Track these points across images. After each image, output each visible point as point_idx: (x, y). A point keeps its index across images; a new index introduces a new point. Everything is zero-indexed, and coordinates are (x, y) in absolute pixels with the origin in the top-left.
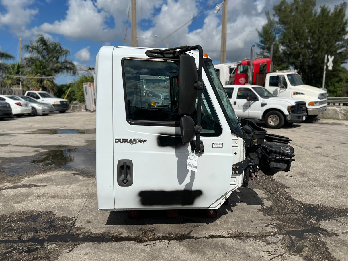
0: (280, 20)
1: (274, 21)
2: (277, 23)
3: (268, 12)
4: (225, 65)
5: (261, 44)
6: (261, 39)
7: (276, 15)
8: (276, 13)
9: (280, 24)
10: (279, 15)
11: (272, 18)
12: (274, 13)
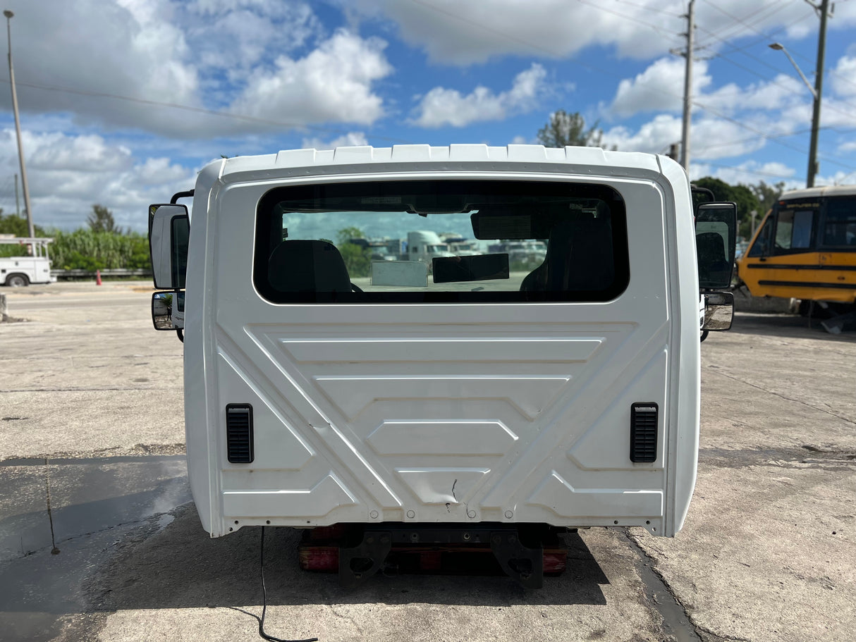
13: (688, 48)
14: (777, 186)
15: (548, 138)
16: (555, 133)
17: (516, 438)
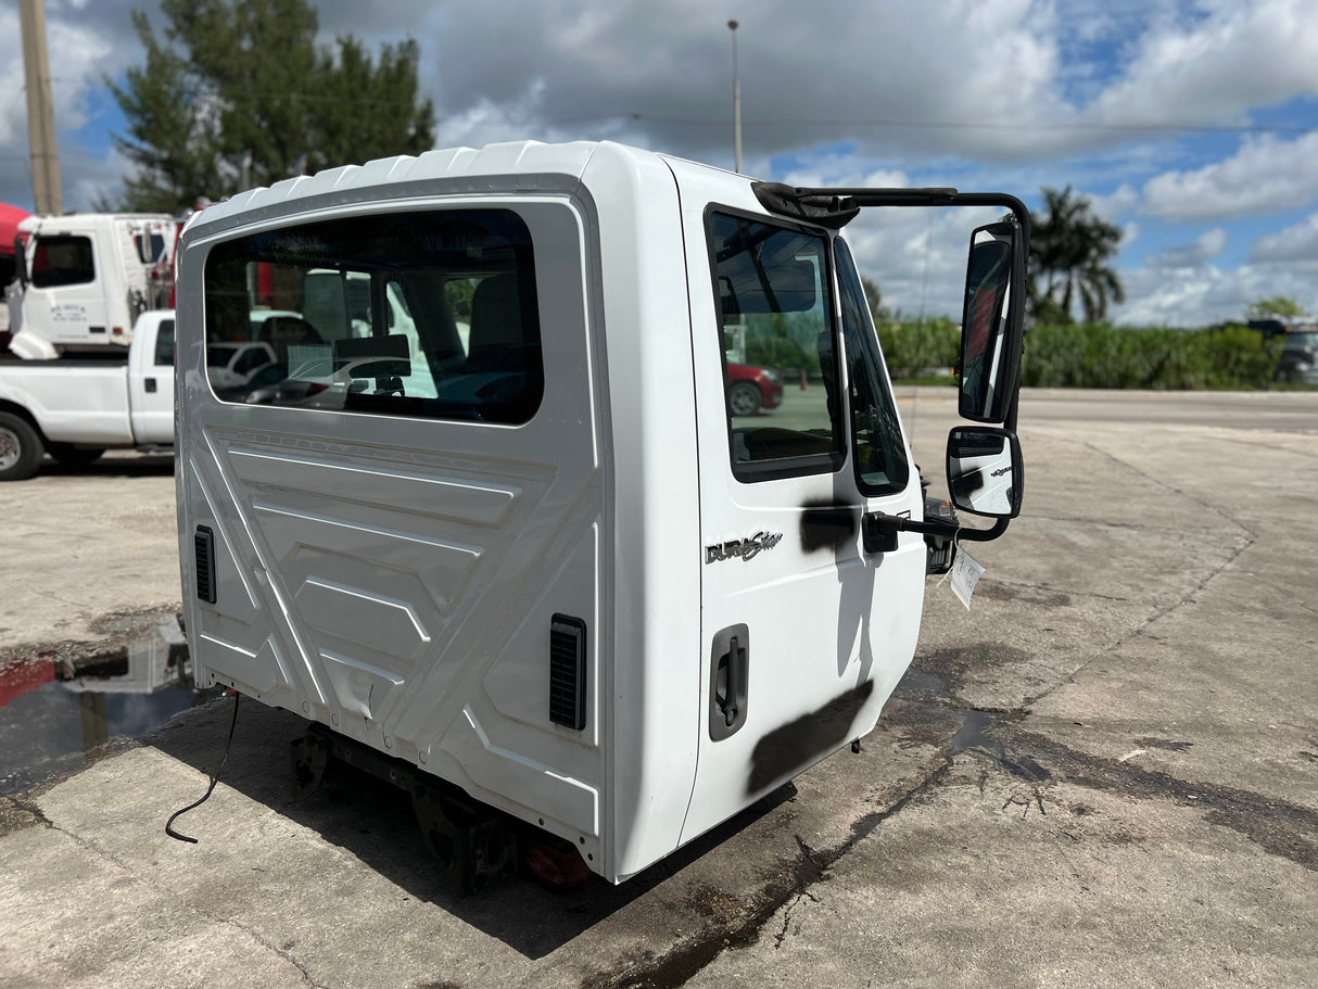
0: (195, 58)
1: (174, 58)
2: (185, 65)
3: (144, 16)
4: (116, 219)
5: (136, 142)
6: (137, 121)
7: (179, 37)
8: (179, 28)
9: (196, 72)
10: (190, 40)
11: (163, 43)
12: (170, 25)
17: (426, 639)
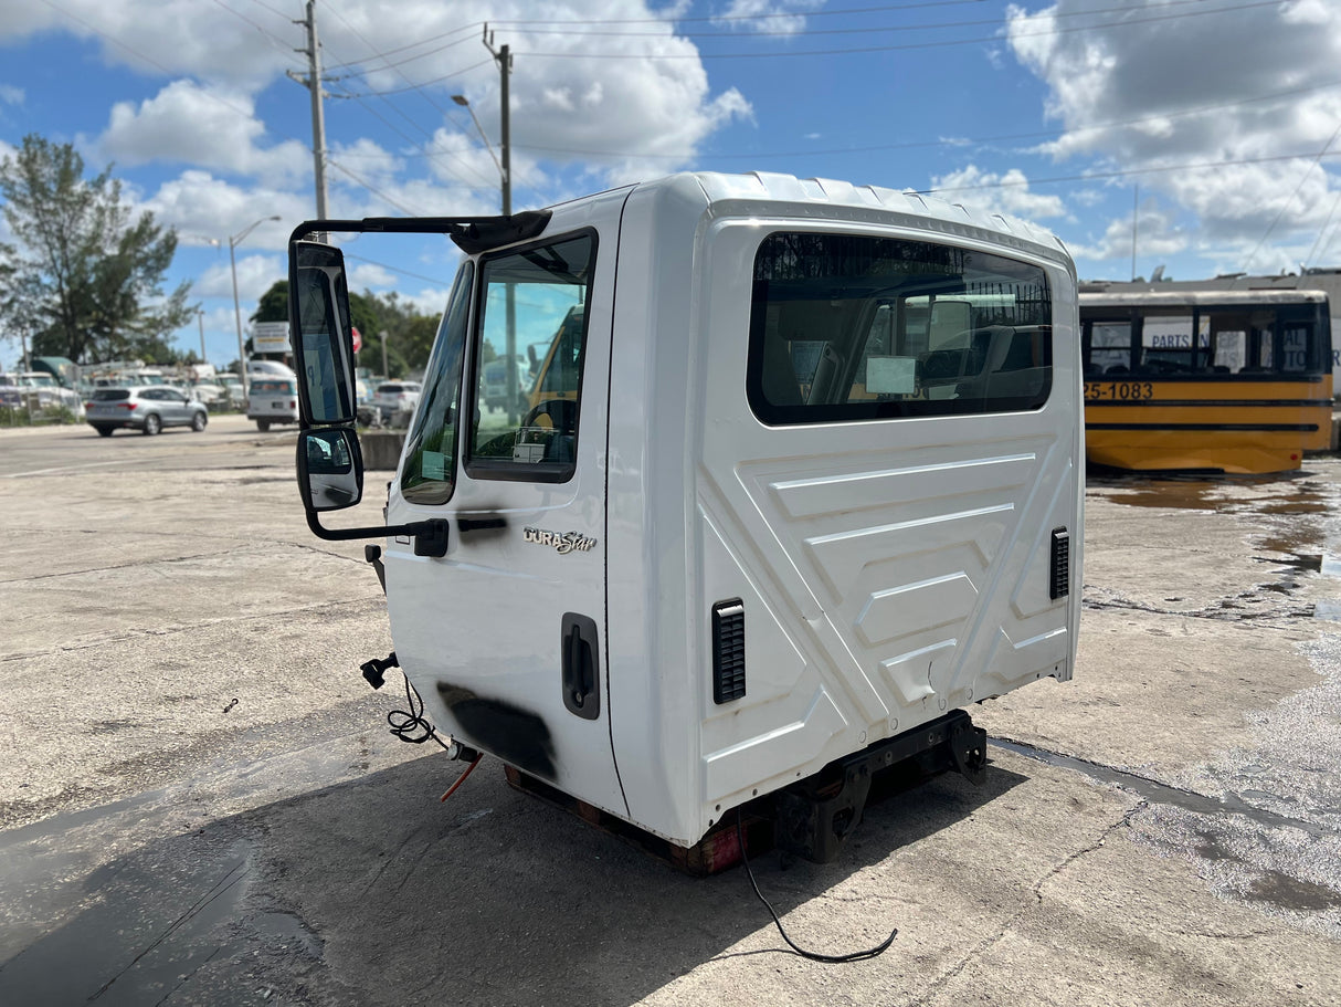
13: (313, 74)
14: (388, 298)
15: (13, 183)
16: (26, 175)
17: (977, 592)
